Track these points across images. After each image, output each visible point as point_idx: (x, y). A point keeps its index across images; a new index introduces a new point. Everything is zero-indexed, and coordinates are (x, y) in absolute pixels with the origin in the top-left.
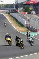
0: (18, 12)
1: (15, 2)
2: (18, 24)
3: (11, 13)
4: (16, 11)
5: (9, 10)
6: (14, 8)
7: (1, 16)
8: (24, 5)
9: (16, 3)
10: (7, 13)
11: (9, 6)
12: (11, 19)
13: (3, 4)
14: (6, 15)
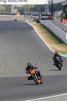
0: (55, 18)
1: (49, 3)
2: (54, 39)
3: (41, 21)
4: (51, 18)
5: (39, 16)
6: (47, 11)
7: (25, 26)
8: (64, 6)
9: (51, 4)
10: (35, 20)
11: (39, 9)
12: (42, 31)
13: (28, 6)
14: (33, 25)
